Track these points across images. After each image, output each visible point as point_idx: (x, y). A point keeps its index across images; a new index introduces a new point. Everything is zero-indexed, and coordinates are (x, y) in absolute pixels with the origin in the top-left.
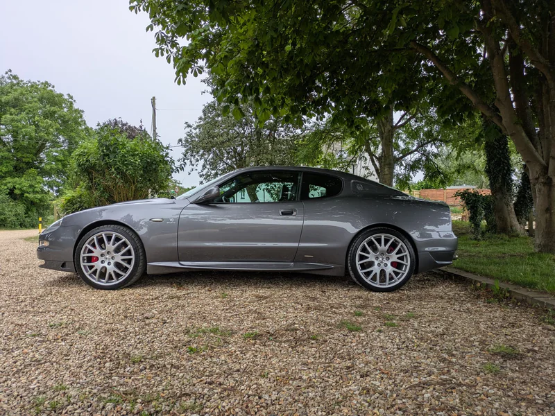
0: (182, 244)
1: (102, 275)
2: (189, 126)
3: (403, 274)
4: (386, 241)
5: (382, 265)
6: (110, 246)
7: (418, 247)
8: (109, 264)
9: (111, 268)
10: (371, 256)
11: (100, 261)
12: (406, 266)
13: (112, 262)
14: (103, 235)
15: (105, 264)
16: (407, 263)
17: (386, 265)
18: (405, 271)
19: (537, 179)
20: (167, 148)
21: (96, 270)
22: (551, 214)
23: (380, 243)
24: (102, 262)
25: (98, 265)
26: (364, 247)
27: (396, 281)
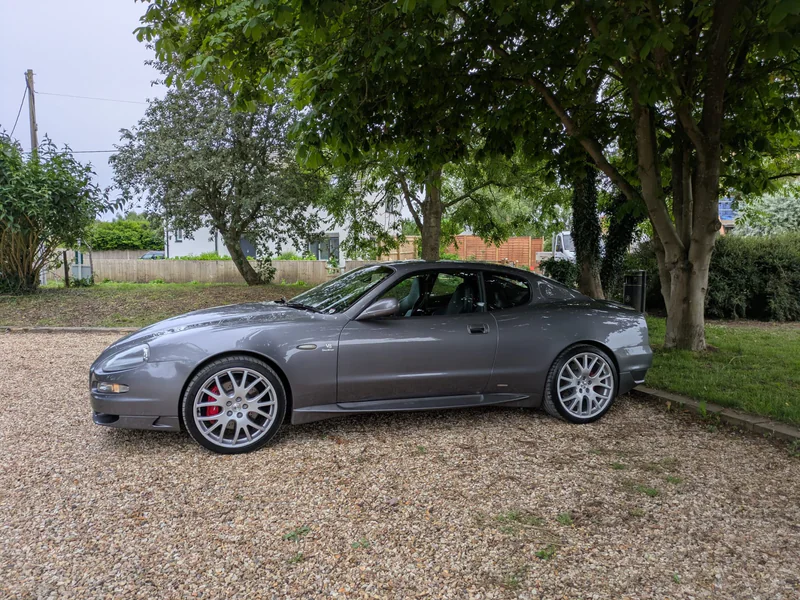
0: (343, 379)
1: (229, 433)
2: (129, 136)
3: (605, 400)
4: (589, 361)
5: (584, 390)
6: (241, 390)
7: (620, 365)
8: (240, 415)
9: (243, 422)
10: (573, 381)
11: (224, 413)
12: (609, 390)
13: (245, 412)
14: (229, 373)
15: (234, 416)
16: (610, 387)
17: (588, 390)
18: (608, 396)
19: (675, 263)
20: (88, 169)
21: (220, 427)
22: (689, 304)
23: (582, 364)
24: (229, 413)
25: (222, 419)
26: (566, 370)
27: (598, 409)
